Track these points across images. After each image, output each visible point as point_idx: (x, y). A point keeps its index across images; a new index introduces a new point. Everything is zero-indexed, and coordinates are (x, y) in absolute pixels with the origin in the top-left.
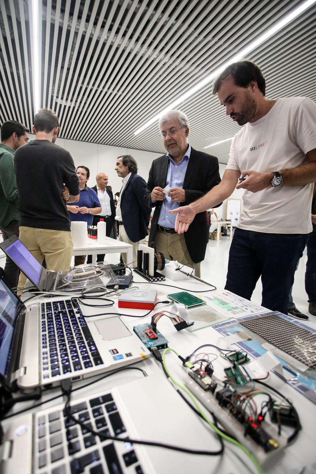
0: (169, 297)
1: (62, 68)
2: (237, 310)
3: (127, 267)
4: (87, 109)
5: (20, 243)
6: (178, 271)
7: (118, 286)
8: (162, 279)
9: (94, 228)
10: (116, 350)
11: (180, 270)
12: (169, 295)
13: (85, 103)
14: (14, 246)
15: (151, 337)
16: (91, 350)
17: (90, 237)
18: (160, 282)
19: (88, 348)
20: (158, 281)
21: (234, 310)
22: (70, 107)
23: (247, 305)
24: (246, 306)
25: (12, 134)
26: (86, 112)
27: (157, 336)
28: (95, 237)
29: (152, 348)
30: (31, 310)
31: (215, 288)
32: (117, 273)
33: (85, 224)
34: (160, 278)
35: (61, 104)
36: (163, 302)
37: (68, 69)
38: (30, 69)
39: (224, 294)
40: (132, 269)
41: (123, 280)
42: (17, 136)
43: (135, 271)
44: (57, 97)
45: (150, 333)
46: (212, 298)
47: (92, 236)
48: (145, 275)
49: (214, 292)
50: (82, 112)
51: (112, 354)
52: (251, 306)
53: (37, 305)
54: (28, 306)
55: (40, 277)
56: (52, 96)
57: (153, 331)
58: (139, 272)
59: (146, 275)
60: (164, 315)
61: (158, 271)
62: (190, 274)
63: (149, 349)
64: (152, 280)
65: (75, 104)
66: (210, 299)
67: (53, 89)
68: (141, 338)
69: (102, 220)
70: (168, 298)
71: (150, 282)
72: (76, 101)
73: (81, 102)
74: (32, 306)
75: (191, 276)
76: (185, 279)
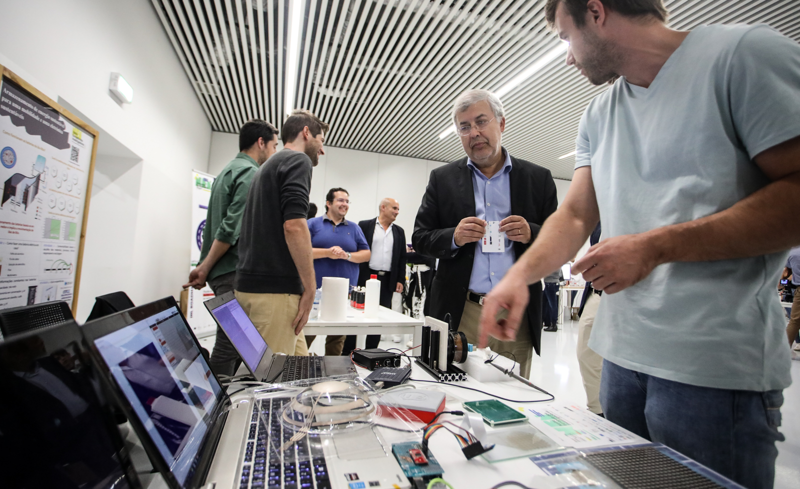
0: (466, 406)
1: (331, 44)
2: (583, 436)
3: (405, 355)
4: (365, 100)
5: (237, 304)
6: (489, 364)
7: (382, 382)
8: (460, 377)
9: (361, 290)
10: (356, 475)
11: (492, 362)
12: (466, 403)
13: (362, 93)
14: (226, 307)
15: (417, 462)
16: (316, 471)
17: (354, 306)
18: (457, 382)
19: (313, 468)
20: (453, 380)
21: (578, 435)
22: (338, 99)
23: (604, 429)
24: (602, 430)
25: (257, 140)
26: (363, 105)
27: (426, 460)
28: (362, 306)
29: (414, 478)
30: (237, 407)
31: (552, 398)
32: (386, 363)
33: (345, 282)
34: (457, 375)
35: (325, 94)
36: (453, 413)
37: (339, 46)
38: (285, 48)
39: (566, 408)
40: (413, 359)
41: (392, 374)
42: (263, 142)
43: (417, 362)
44: (320, 85)
45: (418, 454)
46: (543, 413)
47: (356, 304)
48: (433, 368)
49: (548, 404)
50: (356, 105)
51: (348, 480)
52: (611, 431)
53: (248, 401)
54: (235, 402)
55: (260, 359)
56: (313, 84)
57: (422, 453)
58: (423, 363)
59: (435, 369)
60: (442, 426)
61: (455, 364)
62: (509, 371)
63: (411, 479)
64: (443, 378)
65: (347, 94)
66: (539, 414)
67: (315, 75)
68: (401, 462)
69: (374, 277)
70: (465, 408)
71: (440, 381)
72: (348, 90)
73: (355, 91)
74: (241, 402)
75: (511, 374)
76: (503, 381)
